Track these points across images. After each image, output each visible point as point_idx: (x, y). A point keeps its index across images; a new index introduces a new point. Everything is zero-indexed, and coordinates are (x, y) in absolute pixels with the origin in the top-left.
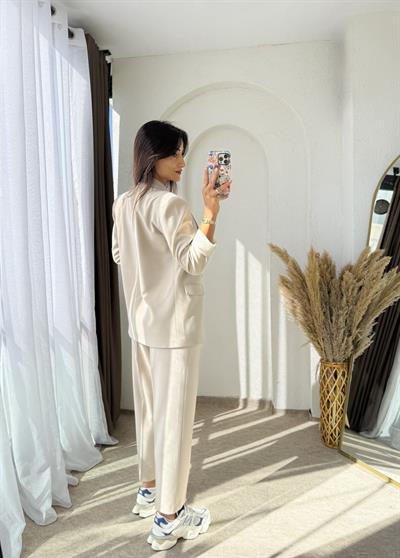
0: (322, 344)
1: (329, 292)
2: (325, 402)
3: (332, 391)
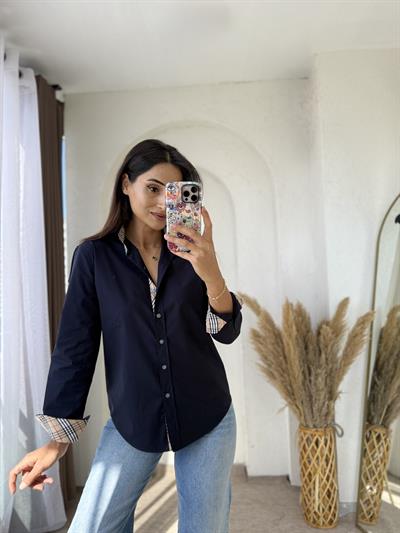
0: (300, 407)
1: (306, 348)
2: (306, 474)
3: (314, 461)
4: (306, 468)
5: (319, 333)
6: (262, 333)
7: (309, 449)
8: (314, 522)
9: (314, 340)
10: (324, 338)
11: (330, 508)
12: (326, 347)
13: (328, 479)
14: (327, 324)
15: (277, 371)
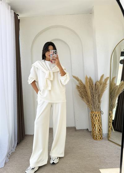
0: (91, 106)
1: (92, 89)
2: (93, 125)
3: (95, 121)
4: (93, 123)
5: (96, 85)
6: (79, 86)
7: (94, 118)
8: (96, 138)
9: (94, 87)
10: (97, 86)
11: (100, 134)
12: (98, 88)
13: (99, 126)
14: (98, 82)
15: (84, 96)
